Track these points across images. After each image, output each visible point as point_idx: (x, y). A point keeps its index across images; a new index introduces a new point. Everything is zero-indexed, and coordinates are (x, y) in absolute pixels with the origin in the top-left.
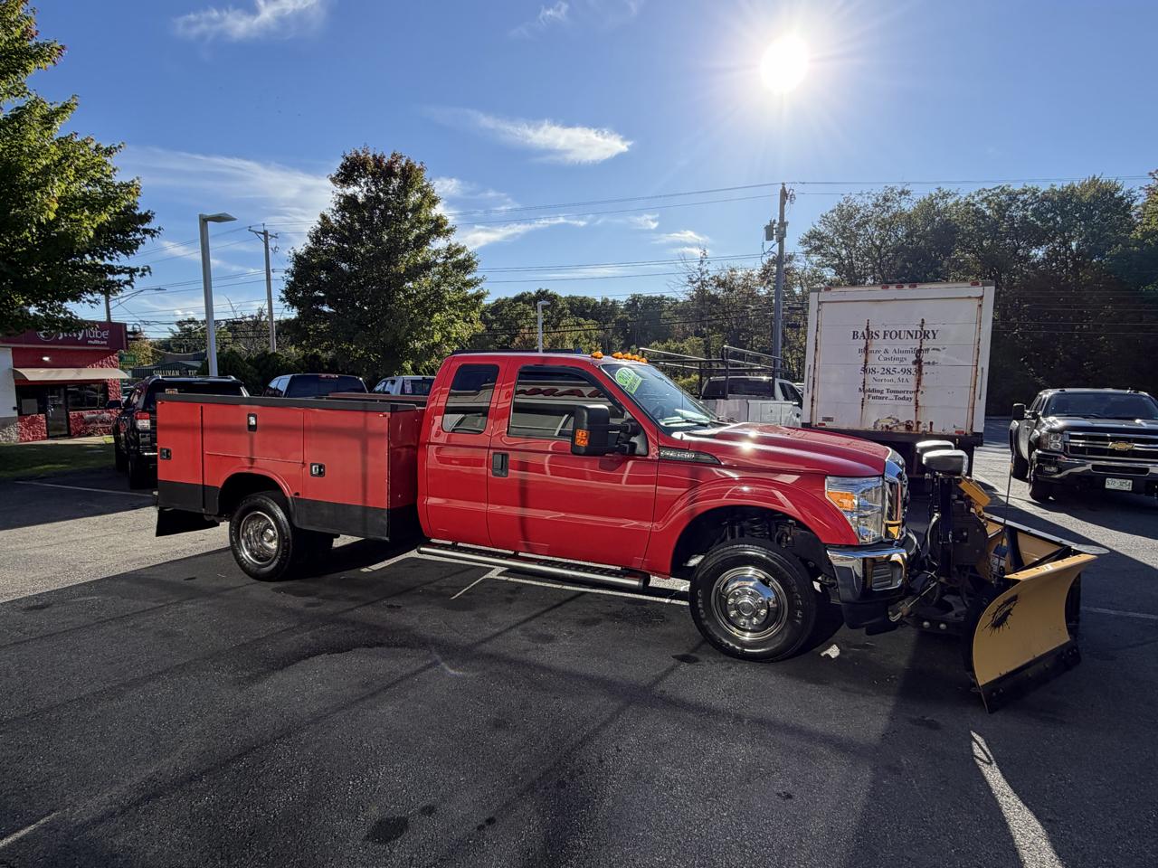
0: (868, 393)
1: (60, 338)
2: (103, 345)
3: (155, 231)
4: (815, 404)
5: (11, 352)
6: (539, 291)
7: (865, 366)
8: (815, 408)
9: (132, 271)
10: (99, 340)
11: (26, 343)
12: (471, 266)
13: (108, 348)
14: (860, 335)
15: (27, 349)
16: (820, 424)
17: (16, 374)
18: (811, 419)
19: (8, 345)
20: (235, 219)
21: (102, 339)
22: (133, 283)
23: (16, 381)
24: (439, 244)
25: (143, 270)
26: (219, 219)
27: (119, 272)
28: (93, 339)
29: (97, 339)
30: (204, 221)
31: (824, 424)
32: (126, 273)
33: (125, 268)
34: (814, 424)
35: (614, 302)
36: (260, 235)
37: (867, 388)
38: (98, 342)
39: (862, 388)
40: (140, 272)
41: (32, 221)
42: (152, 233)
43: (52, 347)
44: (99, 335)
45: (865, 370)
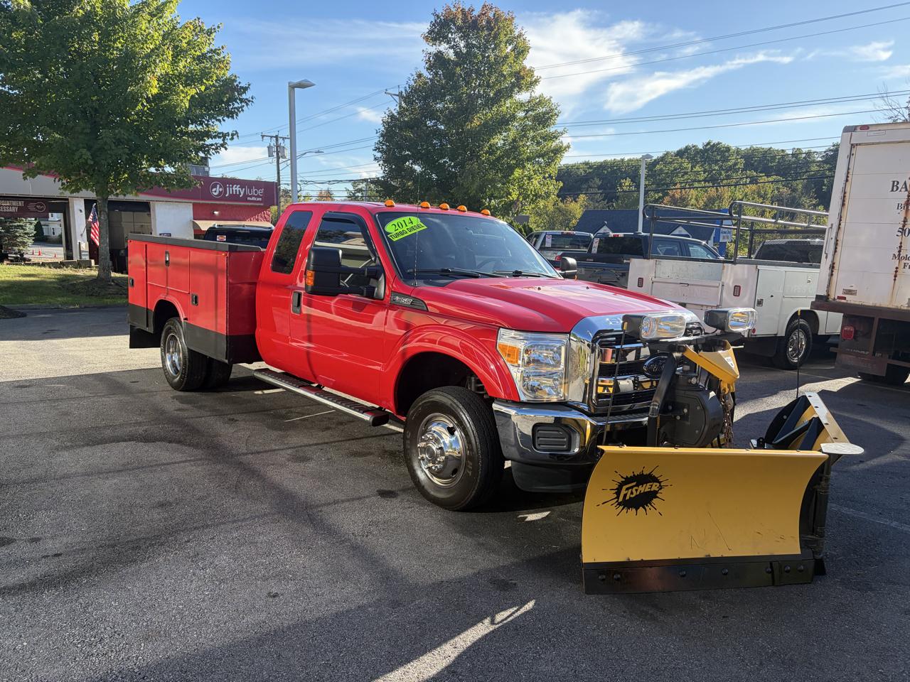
0: (904, 261)
1: (227, 195)
2: (259, 202)
3: (249, 101)
4: (835, 273)
5: (192, 207)
6: (708, 144)
7: (904, 226)
8: (834, 278)
9: (224, 136)
10: (256, 197)
11: (202, 199)
12: (550, 118)
13: (262, 204)
14: (900, 186)
15: (203, 204)
16: (839, 298)
17: (195, 224)
18: (828, 291)
19: (190, 201)
20: (313, 85)
21: (258, 196)
22: (226, 146)
23: (195, 231)
24: (523, 96)
25: (233, 135)
26: (302, 85)
27: (215, 137)
28: (251, 196)
29: (254, 196)
30: (293, 87)
31: (845, 298)
32: (220, 137)
33: (220, 133)
34: (832, 297)
35: (809, 154)
36: (395, 97)
37: (903, 254)
38: (253, 199)
39: (897, 254)
40: (230, 137)
41: (142, 97)
42: (247, 102)
43: (223, 203)
44: (256, 192)
45: (903, 231)
